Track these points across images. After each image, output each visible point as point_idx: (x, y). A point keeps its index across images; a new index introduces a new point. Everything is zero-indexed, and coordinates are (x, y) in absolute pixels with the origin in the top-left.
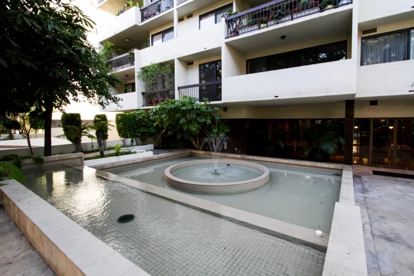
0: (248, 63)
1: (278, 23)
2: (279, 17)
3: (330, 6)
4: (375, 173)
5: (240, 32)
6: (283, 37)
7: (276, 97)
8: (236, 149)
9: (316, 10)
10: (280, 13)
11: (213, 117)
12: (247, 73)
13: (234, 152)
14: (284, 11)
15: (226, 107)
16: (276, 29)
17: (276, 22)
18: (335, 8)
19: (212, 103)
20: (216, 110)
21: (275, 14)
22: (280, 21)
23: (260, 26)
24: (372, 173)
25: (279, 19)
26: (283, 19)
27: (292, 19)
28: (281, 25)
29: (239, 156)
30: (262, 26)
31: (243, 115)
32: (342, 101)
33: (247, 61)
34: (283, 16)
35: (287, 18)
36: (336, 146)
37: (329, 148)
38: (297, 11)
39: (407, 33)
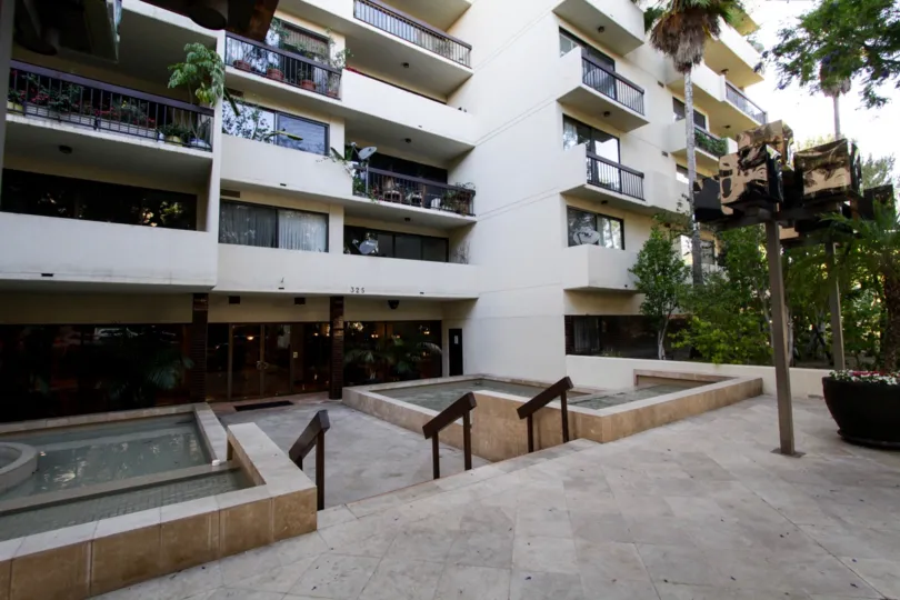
1: (60, 121)
2: (61, 110)
3: (176, 139)
4: (239, 409)
6: (66, 149)
9: (151, 134)
10: (65, 101)
14: (78, 103)
16: (53, 130)
17: (52, 114)
18: (184, 146)
21: (51, 99)
22: (66, 118)
24: (234, 409)
25: (63, 112)
26: (75, 118)
27: (95, 127)
28: (68, 129)
32: (189, 294)
34: (76, 111)
35: (85, 120)
36: (177, 373)
37: (168, 378)
38: (111, 118)
39: (275, 211)
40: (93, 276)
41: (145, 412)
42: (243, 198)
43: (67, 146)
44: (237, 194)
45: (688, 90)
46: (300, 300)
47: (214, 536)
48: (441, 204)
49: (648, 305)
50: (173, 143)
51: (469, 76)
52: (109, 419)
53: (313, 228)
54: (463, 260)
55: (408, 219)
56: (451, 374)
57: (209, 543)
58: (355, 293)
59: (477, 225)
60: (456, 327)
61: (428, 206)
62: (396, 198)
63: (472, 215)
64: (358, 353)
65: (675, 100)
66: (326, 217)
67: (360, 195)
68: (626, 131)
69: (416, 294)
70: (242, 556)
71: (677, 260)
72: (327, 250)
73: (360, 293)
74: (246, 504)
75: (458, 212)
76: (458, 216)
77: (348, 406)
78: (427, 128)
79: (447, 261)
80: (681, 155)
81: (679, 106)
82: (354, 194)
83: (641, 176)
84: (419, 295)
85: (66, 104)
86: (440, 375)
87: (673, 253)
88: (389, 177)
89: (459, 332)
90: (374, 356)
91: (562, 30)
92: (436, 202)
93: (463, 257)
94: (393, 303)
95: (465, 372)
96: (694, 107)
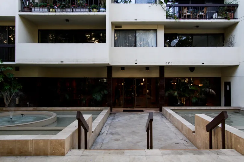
0: (40, 32)
1: (63, 11)
3: (95, 10)
5: (33, 9)
6: (67, 20)
7: (61, 62)
8: (28, 103)
9: (87, 10)
10: (64, 5)
11: (5, 76)
12: (39, 43)
13: (26, 106)
14: (67, 4)
15: (18, 67)
16: (61, 15)
17: (61, 10)
18: (97, 12)
19: (4, 63)
20: (9, 70)
21: (61, 5)
22: (64, 10)
23: (49, 10)
25: (64, 8)
26: (67, 10)
27: (73, 12)
28: (65, 13)
29: (31, 108)
30: (51, 10)
31: (35, 74)
32: (106, 67)
33: (39, 30)
34: (67, 7)
35: (69, 10)
36: (101, 95)
37: (98, 97)
38: (76, 7)
39: (134, 31)
40: (73, 62)
41: (91, 108)
42: (123, 28)
43: (67, 19)
44: (121, 27)
46: (148, 68)
47: (31, 148)
48: (218, 16)
50: (94, 11)
52: (82, 109)
53: (151, 37)
54: (231, 44)
55: (197, 26)
56: (226, 105)
57: (29, 150)
58: (168, 64)
59: (239, 24)
60: (227, 81)
61: (212, 18)
62: (189, 17)
63: (236, 19)
64: (171, 91)
66: (156, 31)
67: (170, 19)
69: (200, 64)
70: (38, 157)
72: (157, 46)
73: (170, 64)
74: (40, 140)
75: (226, 18)
76: (226, 21)
77: (163, 115)
82: (167, 18)
84: (201, 64)
85: (64, 6)
86: (220, 105)
88: (185, 7)
89: (229, 84)
90: (178, 93)
92: (215, 15)
93: (231, 43)
94: (192, 69)
95: (232, 105)
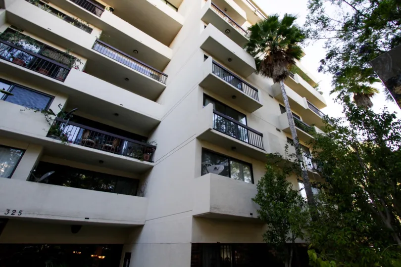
45: (286, 101)
49: (271, 233)
51: (164, 88)
55: (101, 161)
58: (9, 215)
59: (154, 169)
63: (152, 161)
65: (280, 105)
67: (54, 138)
68: (250, 112)
71: (291, 190)
72: (10, 177)
73: (16, 215)
78: (126, 106)
79: (136, 195)
80: (287, 131)
81: (283, 109)
83: (261, 135)
84: (83, 220)
87: (288, 184)
91: (213, 63)
96: (291, 111)
